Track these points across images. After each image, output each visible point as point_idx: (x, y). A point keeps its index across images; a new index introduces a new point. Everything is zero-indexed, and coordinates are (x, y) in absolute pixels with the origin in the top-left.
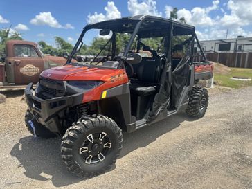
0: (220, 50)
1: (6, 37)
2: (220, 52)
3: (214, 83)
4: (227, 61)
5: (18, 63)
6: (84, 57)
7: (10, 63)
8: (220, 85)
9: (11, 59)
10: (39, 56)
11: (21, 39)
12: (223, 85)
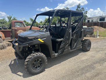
0: (100, 21)
1: (11, 19)
2: (100, 22)
3: (99, 36)
4: (104, 25)
5: (16, 30)
6: (41, 26)
7: (13, 30)
8: (101, 36)
9: (13, 28)
10: (24, 26)
11: (16, 20)
12: (103, 37)
